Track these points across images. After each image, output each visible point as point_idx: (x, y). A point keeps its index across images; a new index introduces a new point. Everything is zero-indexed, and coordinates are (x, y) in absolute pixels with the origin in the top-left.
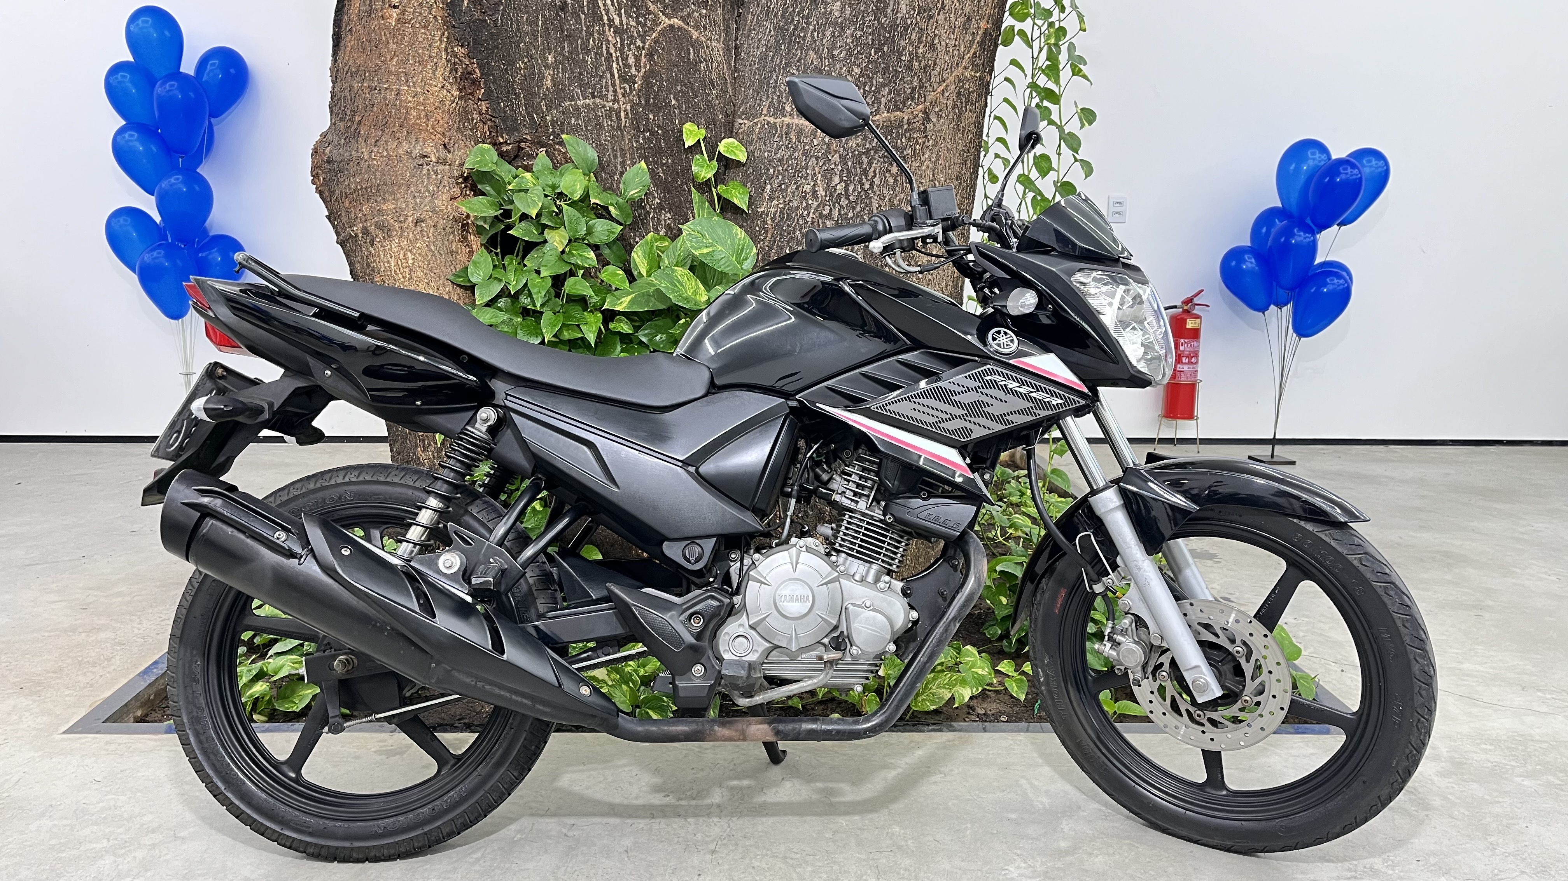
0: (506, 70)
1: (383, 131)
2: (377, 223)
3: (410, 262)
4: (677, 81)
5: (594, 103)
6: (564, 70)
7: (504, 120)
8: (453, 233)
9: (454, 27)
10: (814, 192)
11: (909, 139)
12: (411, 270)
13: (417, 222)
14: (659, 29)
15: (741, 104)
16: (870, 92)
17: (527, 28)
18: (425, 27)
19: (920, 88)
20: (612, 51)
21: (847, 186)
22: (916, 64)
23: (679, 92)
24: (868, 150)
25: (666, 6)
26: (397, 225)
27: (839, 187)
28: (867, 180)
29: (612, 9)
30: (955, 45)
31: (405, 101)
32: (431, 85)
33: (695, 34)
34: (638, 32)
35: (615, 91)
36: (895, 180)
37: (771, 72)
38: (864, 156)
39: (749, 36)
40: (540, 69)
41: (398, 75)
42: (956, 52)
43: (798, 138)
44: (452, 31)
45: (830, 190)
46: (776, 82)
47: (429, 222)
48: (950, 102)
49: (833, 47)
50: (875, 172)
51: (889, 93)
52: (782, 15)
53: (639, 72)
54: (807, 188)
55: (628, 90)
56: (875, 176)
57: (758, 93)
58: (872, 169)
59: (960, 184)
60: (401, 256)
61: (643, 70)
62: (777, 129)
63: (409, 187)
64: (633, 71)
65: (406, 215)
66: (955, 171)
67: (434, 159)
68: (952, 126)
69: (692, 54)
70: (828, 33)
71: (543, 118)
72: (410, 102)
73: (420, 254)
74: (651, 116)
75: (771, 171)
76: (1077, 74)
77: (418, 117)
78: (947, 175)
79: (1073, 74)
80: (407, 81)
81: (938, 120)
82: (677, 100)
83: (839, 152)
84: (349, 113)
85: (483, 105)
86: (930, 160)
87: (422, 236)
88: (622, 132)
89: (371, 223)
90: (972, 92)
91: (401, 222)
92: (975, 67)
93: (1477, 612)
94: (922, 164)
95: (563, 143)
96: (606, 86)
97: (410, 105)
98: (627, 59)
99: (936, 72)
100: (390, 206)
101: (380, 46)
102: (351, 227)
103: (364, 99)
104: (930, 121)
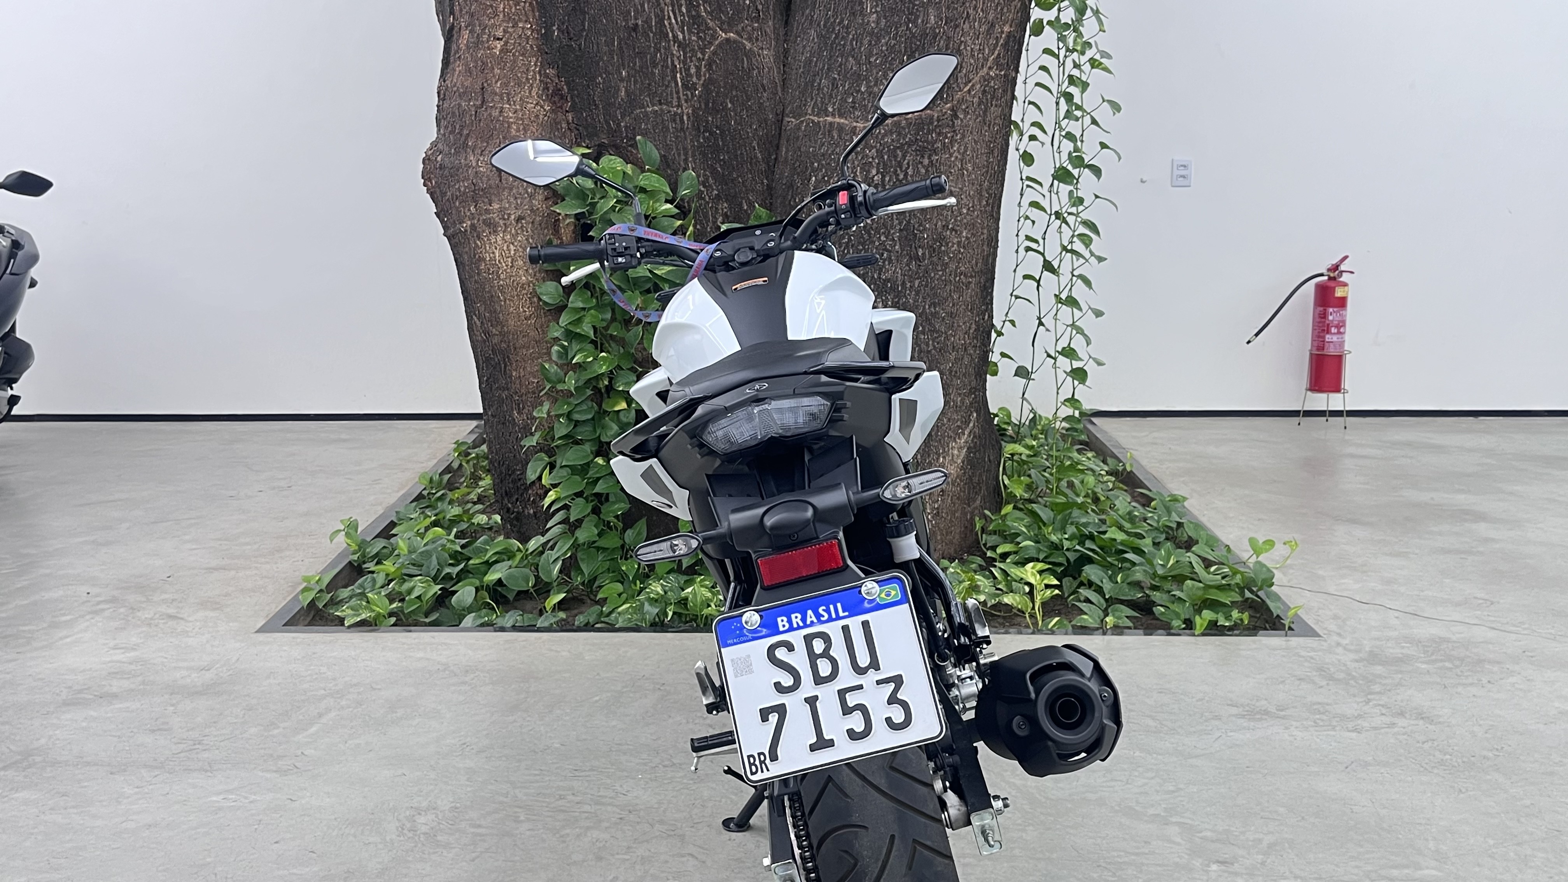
0: (588, 86)
1: (488, 143)
2: (484, 220)
3: (512, 252)
4: (733, 87)
5: (661, 109)
6: (636, 82)
7: (586, 128)
8: (547, 228)
9: (547, 53)
11: (939, 134)
12: (513, 260)
13: (518, 220)
14: (717, 42)
15: (790, 104)
17: (605, 49)
18: (523, 55)
20: (676, 63)
21: (883, 177)
23: (735, 96)
24: (902, 145)
25: (723, 23)
26: (501, 222)
27: (876, 178)
29: (676, 26)
30: (980, 49)
31: (506, 117)
32: (528, 103)
33: (748, 45)
34: (699, 46)
35: (679, 98)
36: (927, 171)
37: (815, 76)
38: (898, 152)
39: (795, 42)
40: (616, 83)
41: (501, 96)
42: (981, 55)
43: (840, 136)
44: (545, 56)
46: (819, 84)
47: (528, 219)
48: (976, 100)
49: (870, 54)
50: (908, 164)
52: (825, 25)
53: (699, 80)
55: (690, 97)
56: (908, 168)
57: (803, 94)
58: (906, 161)
60: (505, 248)
61: (703, 78)
62: (820, 127)
63: (511, 189)
64: (694, 80)
65: (509, 215)
68: (978, 120)
69: (746, 63)
70: (866, 42)
71: (619, 125)
73: (521, 246)
74: (710, 118)
75: (816, 164)
76: (1097, 67)
77: (518, 130)
78: (975, 163)
79: (1092, 67)
80: (509, 100)
81: (965, 117)
82: (733, 103)
83: (875, 147)
84: (458, 127)
85: (570, 116)
86: (959, 152)
87: (523, 231)
88: (685, 133)
89: (479, 220)
90: (998, 89)
91: (504, 219)
92: (1000, 66)
93: (1463, 556)
94: (951, 155)
95: (635, 145)
96: (672, 94)
97: (511, 120)
98: (689, 69)
99: (962, 74)
100: (496, 206)
101: (486, 71)
102: (460, 223)
103: (471, 115)
104: (957, 117)
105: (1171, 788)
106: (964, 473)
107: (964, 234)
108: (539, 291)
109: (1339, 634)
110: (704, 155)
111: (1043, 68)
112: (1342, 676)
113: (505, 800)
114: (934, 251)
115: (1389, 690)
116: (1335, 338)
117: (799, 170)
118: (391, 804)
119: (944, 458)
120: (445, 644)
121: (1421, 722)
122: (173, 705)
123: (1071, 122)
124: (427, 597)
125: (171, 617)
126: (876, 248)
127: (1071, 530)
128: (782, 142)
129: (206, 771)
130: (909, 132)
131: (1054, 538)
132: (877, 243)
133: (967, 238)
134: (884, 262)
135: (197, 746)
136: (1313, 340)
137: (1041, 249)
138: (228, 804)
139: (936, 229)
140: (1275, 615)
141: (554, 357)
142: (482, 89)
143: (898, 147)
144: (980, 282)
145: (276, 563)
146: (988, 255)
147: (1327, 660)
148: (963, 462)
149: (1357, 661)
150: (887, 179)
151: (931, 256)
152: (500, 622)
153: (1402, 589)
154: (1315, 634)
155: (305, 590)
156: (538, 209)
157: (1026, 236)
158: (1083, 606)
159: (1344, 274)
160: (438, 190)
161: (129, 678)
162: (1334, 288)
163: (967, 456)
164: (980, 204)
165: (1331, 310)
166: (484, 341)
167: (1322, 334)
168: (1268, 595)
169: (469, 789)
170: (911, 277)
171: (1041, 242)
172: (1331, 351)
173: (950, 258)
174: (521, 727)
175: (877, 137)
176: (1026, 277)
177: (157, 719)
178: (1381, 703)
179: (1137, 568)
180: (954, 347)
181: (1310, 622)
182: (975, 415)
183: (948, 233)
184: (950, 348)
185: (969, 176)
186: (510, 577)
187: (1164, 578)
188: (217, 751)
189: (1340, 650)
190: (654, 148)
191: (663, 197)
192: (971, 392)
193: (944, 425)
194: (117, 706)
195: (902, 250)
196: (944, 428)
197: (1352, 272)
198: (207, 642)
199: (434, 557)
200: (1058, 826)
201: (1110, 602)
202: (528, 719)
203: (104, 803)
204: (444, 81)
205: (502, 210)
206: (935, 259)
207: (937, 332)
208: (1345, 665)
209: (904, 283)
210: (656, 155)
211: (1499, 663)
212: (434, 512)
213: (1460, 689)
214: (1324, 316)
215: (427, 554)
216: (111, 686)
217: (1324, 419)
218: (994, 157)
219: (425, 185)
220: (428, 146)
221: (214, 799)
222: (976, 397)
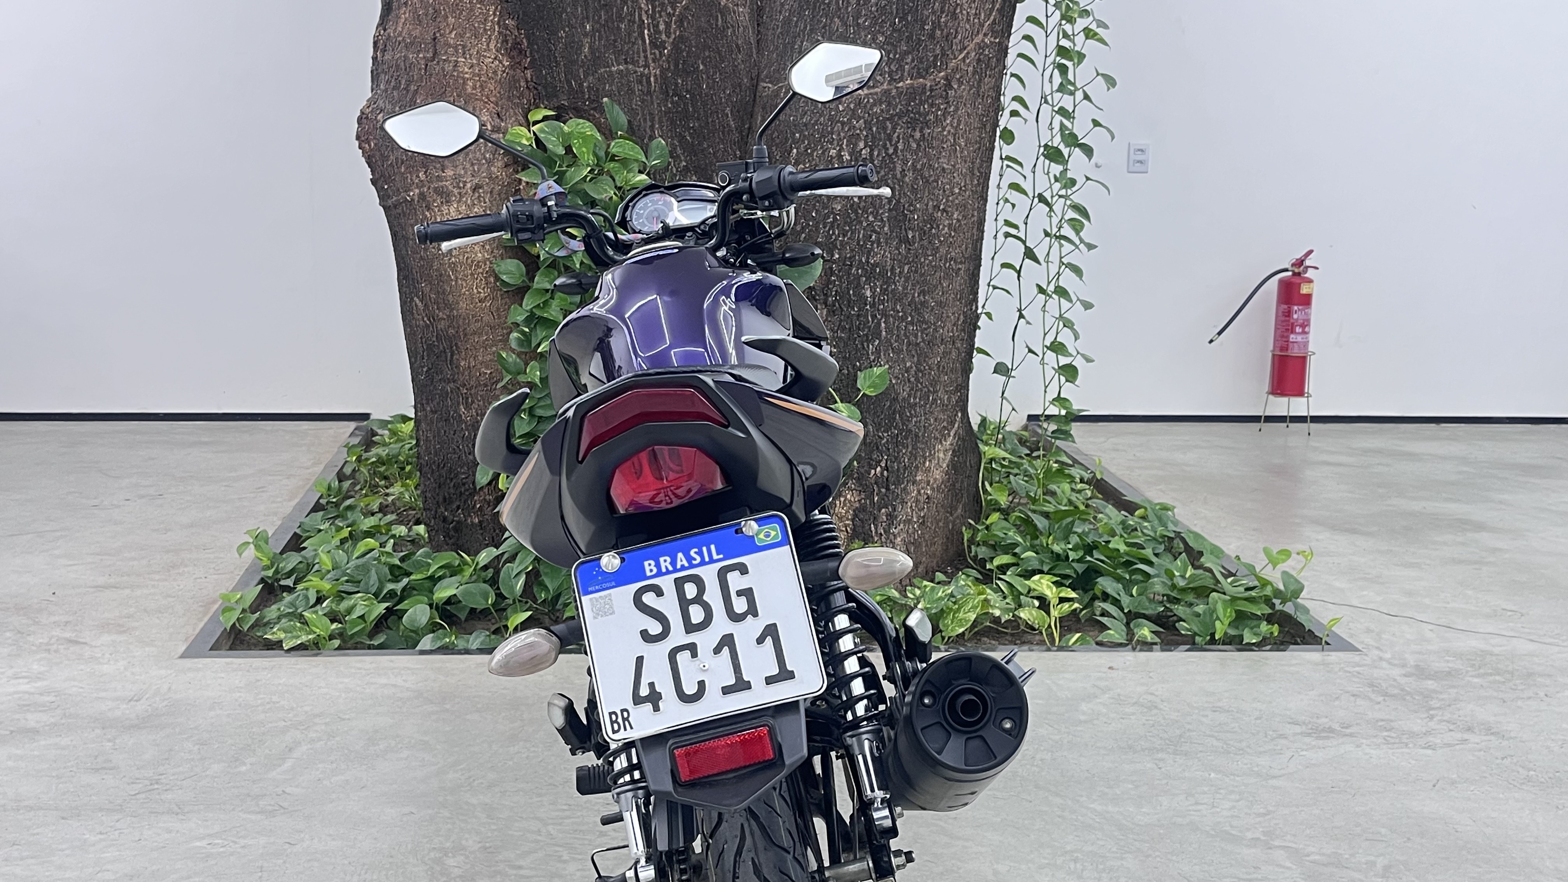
0: (549, 39)
2: (435, 189)
4: (706, 47)
5: (627, 69)
6: (600, 39)
7: (545, 87)
10: (839, 156)
11: (932, 105)
13: (474, 189)
15: (765, 68)
16: (894, 60)
19: (943, 55)
20: (644, 18)
21: (872, 150)
22: (938, 32)
23: (707, 57)
24: (892, 116)
26: (456, 191)
27: (864, 152)
28: (891, 145)
30: (976, 14)
31: (462, 72)
32: (485, 57)
35: (646, 57)
36: (918, 145)
37: (795, 37)
38: (888, 123)
40: (579, 37)
41: (455, 48)
42: (976, 21)
44: (505, 5)
45: (855, 154)
46: (801, 47)
48: (971, 69)
50: (898, 137)
51: (913, 61)
53: (669, 37)
54: (833, 152)
55: (658, 56)
56: (898, 141)
57: (782, 57)
58: (896, 134)
59: (979, 148)
61: (673, 36)
63: (467, 154)
64: (664, 37)
65: (465, 182)
66: (974, 135)
67: (489, 128)
68: (972, 92)
69: (720, 20)
71: (581, 85)
72: (467, 73)
74: (680, 81)
76: (1092, 38)
77: (474, 88)
78: (967, 139)
79: (1087, 38)
80: (464, 53)
81: (959, 87)
82: (705, 65)
83: (864, 118)
84: (403, 82)
85: (528, 73)
86: (952, 125)
87: (480, 202)
88: (651, 97)
89: (429, 188)
90: (992, 57)
91: (460, 188)
92: (995, 34)
93: (1477, 566)
94: (944, 129)
95: (600, 109)
96: (638, 53)
97: (467, 76)
98: (657, 26)
99: (956, 41)
100: (449, 172)
101: (438, 20)
102: (406, 191)
103: (420, 69)
104: (951, 88)
105: (1262, 811)
106: (949, 479)
107: (955, 216)
108: (497, 269)
109: (1378, 648)
110: (672, 122)
111: (1028, 38)
112: (1396, 691)
113: (539, 838)
114: (924, 233)
115: (1449, 706)
116: (1299, 338)
117: (778, 141)
118: (409, 846)
119: (930, 461)
120: (408, 669)
121: (1492, 738)
122: (109, 741)
123: (1065, 96)
124: (372, 618)
125: (70, 641)
126: (864, 229)
127: (1074, 539)
128: (756, 109)
129: (177, 814)
130: (900, 102)
131: (1057, 548)
132: (865, 224)
133: (958, 220)
134: (872, 245)
135: (156, 786)
136: (1275, 340)
137: (1022, 235)
138: (215, 850)
139: (927, 209)
140: (1307, 629)
141: (514, 345)
142: (434, 39)
143: (888, 119)
144: (969, 269)
145: (175, 580)
146: (977, 241)
147: (1375, 675)
148: (948, 466)
149: (1405, 675)
150: (876, 153)
151: (921, 239)
152: (461, 644)
153: (1427, 601)
154: (1354, 649)
155: (226, 610)
156: (497, 177)
157: (1005, 221)
158: (1104, 620)
159: (1310, 270)
160: (378, 154)
161: (45, 711)
162: (1300, 284)
163: (952, 460)
164: (972, 184)
165: (1296, 308)
166: (427, 326)
167: (1286, 334)
168: (1297, 607)
169: (494, 827)
170: (900, 261)
171: (1022, 227)
172: (1295, 352)
173: (940, 241)
174: (527, 757)
175: (865, 106)
176: (1005, 265)
177: (96, 757)
178: (1445, 718)
179: (1156, 579)
180: (942, 340)
181: (1344, 636)
182: (960, 415)
183: (939, 214)
184: (938, 341)
185: (962, 152)
186: (466, 593)
187: (1183, 590)
188: (180, 792)
189: (1384, 664)
190: (621, 112)
191: (636, 167)
192: (957, 390)
193: (930, 425)
194: (43, 743)
195: (892, 232)
196: (931, 428)
197: (1317, 268)
198: (126, 669)
199: (373, 572)
200: (1157, 853)
201: (1131, 617)
202: (533, 749)
203: (67, 852)
204: (385, 30)
205: (456, 178)
206: (925, 243)
207: (926, 324)
208: (1395, 680)
209: (893, 269)
210: (623, 119)
211: (1549, 676)
212: (346, 522)
213: (1520, 703)
214: (1288, 314)
215: (364, 569)
216: (26, 720)
217: (1285, 425)
218: (986, 132)
219: (360, 148)
220: (365, 103)
221: (198, 844)
222: (961, 395)
